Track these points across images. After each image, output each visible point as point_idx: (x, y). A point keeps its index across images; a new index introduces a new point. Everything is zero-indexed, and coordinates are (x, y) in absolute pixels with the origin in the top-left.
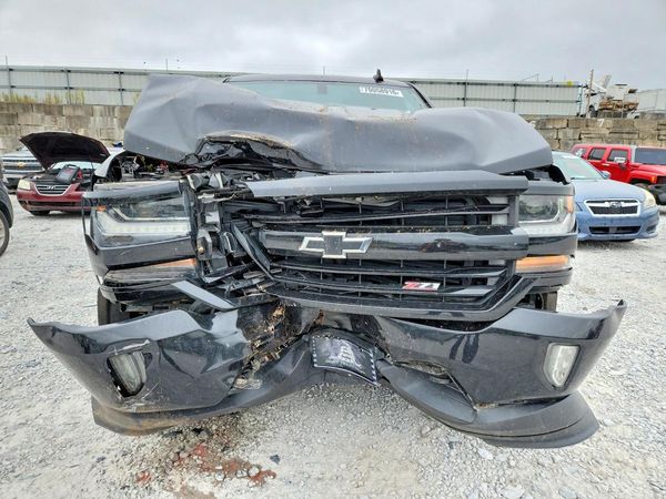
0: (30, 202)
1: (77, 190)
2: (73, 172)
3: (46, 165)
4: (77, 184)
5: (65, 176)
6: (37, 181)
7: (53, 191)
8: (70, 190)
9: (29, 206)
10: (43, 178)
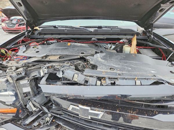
0: (6, 30)
1: (18, 26)
2: (16, 20)
3: (9, 18)
4: (18, 24)
5: (14, 22)
6: (7, 23)
7: (11, 27)
8: (16, 26)
9: (6, 31)
10: (8, 22)
